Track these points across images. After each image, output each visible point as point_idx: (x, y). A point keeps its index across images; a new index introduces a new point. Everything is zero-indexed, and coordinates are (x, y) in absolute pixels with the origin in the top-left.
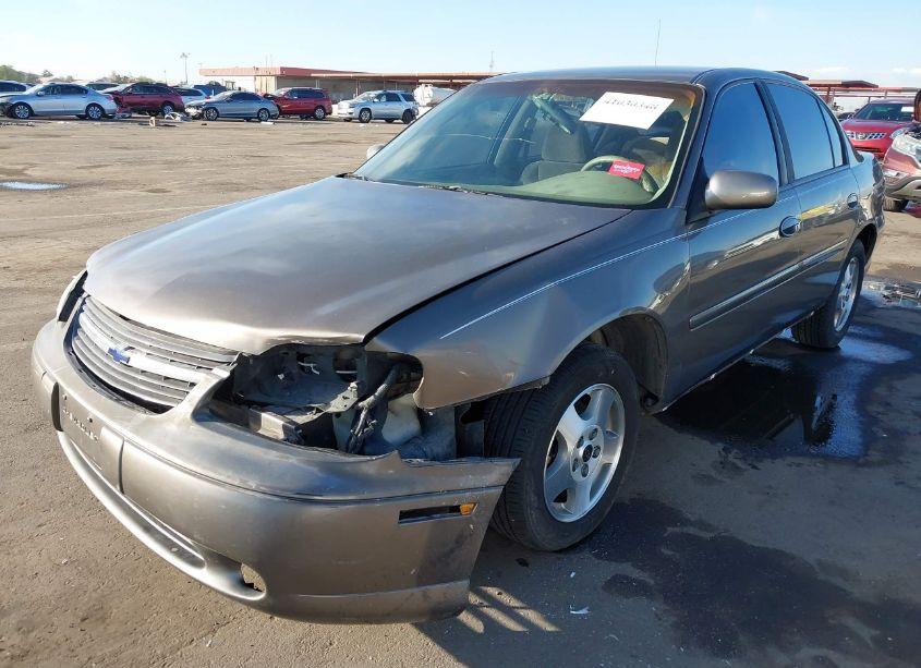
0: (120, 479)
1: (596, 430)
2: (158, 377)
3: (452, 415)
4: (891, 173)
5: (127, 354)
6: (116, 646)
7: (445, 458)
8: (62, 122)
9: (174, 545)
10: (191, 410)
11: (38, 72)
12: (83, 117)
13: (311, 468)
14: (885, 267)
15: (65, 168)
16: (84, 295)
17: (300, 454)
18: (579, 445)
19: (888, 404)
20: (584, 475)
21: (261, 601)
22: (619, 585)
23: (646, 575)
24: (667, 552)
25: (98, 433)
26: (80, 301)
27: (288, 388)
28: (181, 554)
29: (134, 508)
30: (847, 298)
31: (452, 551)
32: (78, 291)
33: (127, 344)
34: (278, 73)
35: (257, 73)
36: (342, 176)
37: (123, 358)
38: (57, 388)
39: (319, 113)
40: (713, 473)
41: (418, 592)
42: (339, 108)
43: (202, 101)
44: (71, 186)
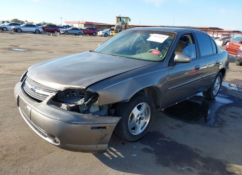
0: (30, 117)
1: (142, 113)
2: (41, 94)
3: (107, 107)
4: (239, 56)
5: (35, 89)
6: (27, 155)
7: (105, 116)
8: (29, 34)
9: (42, 132)
10: (46, 102)
11: (24, 21)
12: (34, 33)
13: (71, 116)
14: (233, 80)
15: (29, 46)
16: (27, 76)
17: (69, 113)
18: (138, 117)
19: (224, 113)
20: (139, 124)
21: (59, 145)
22: (145, 150)
23: (152, 148)
24: (158, 143)
25: (26, 106)
26: (25, 77)
27: (69, 99)
28: (43, 134)
29: (33, 124)
30: (217, 87)
31: (104, 137)
32: (25, 75)
33: (35, 87)
34: (85, 23)
35: (79, 23)
36: (91, 51)
37: (34, 90)
38: (18, 96)
39: (94, 34)
40: (174, 127)
41: (95, 146)
42: (99, 33)
43: (65, 30)
44: (30, 50)
